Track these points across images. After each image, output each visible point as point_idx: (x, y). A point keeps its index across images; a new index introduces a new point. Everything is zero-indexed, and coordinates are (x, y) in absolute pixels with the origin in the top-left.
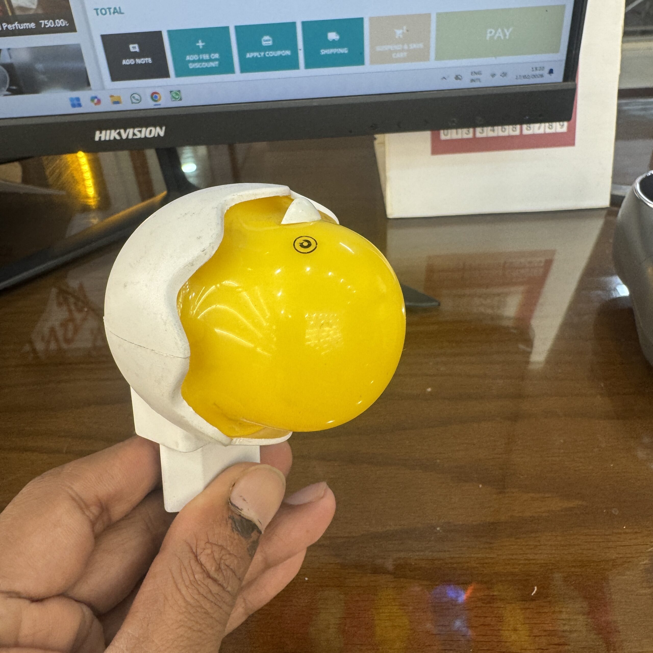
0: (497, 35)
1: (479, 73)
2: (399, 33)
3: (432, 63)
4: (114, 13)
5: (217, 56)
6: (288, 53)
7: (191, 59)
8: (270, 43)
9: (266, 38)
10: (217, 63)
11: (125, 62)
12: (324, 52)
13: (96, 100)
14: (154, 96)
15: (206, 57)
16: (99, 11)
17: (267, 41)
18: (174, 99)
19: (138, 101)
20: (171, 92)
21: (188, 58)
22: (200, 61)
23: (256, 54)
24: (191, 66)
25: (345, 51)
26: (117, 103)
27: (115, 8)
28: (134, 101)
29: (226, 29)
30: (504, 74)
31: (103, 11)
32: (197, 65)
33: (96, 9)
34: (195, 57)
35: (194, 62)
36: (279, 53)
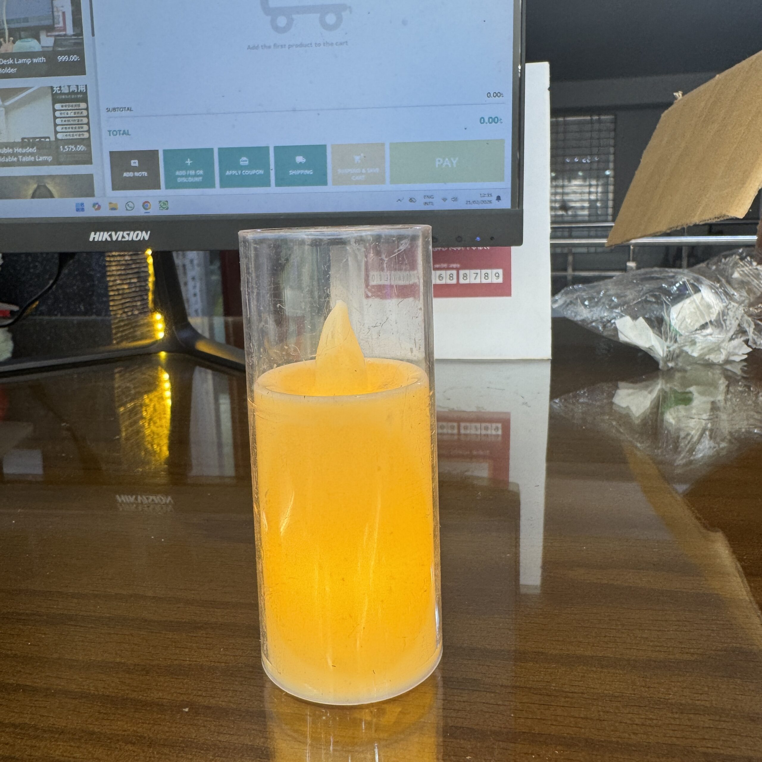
0: (445, 164)
1: (431, 197)
2: (357, 158)
3: (388, 186)
4: (123, 134)
5: (201, 172)
6: (261, 172)
7: (180, 175)
8: (247, 163)
9: (244, 158)
10: (201, 178)
11: (125, 174)
12: (292, 173)
13: (97, 206)
14: (145, 205)
15: (192, 172)
16: (111, 132)
17: (244, 161)
18: (161, 208)
19: (130, 209)
20: (160, 201)
21: (177, 173)
22: (186, 176)
23: (234, 172)
24: (179, 180)
25: (310, 172)
26: (113, 209)
27: (124, 131)
28: (128, 208)
29: (211, 150)
30: (455, 199)
31: (115, 133)
32: (184, 180)
33: (109, 131)
34: (183, 173)
35: (182, 176)
36: (254, 172)
